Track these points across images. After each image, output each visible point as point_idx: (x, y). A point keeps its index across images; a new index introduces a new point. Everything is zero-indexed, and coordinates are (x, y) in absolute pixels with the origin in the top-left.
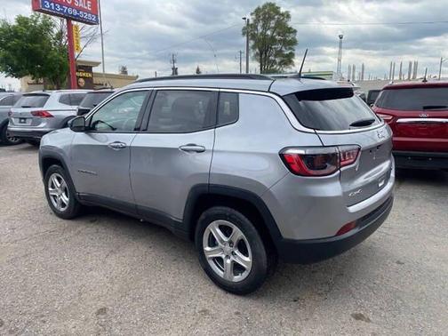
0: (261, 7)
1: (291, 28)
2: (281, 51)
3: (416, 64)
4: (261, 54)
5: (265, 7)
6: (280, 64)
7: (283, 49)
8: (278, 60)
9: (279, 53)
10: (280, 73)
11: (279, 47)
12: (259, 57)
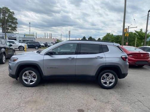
0: (2, 8)
1: (15, 18)
2: (11, 25)
3: (51, 34)
4: (3, 25)
5: (3, 8)
6: (11, 30)
7: (12, 25)
8: (10, 28)
9: (10, 26)
10: (12, 33)
11: (10, 24)
12: (2, 26)
